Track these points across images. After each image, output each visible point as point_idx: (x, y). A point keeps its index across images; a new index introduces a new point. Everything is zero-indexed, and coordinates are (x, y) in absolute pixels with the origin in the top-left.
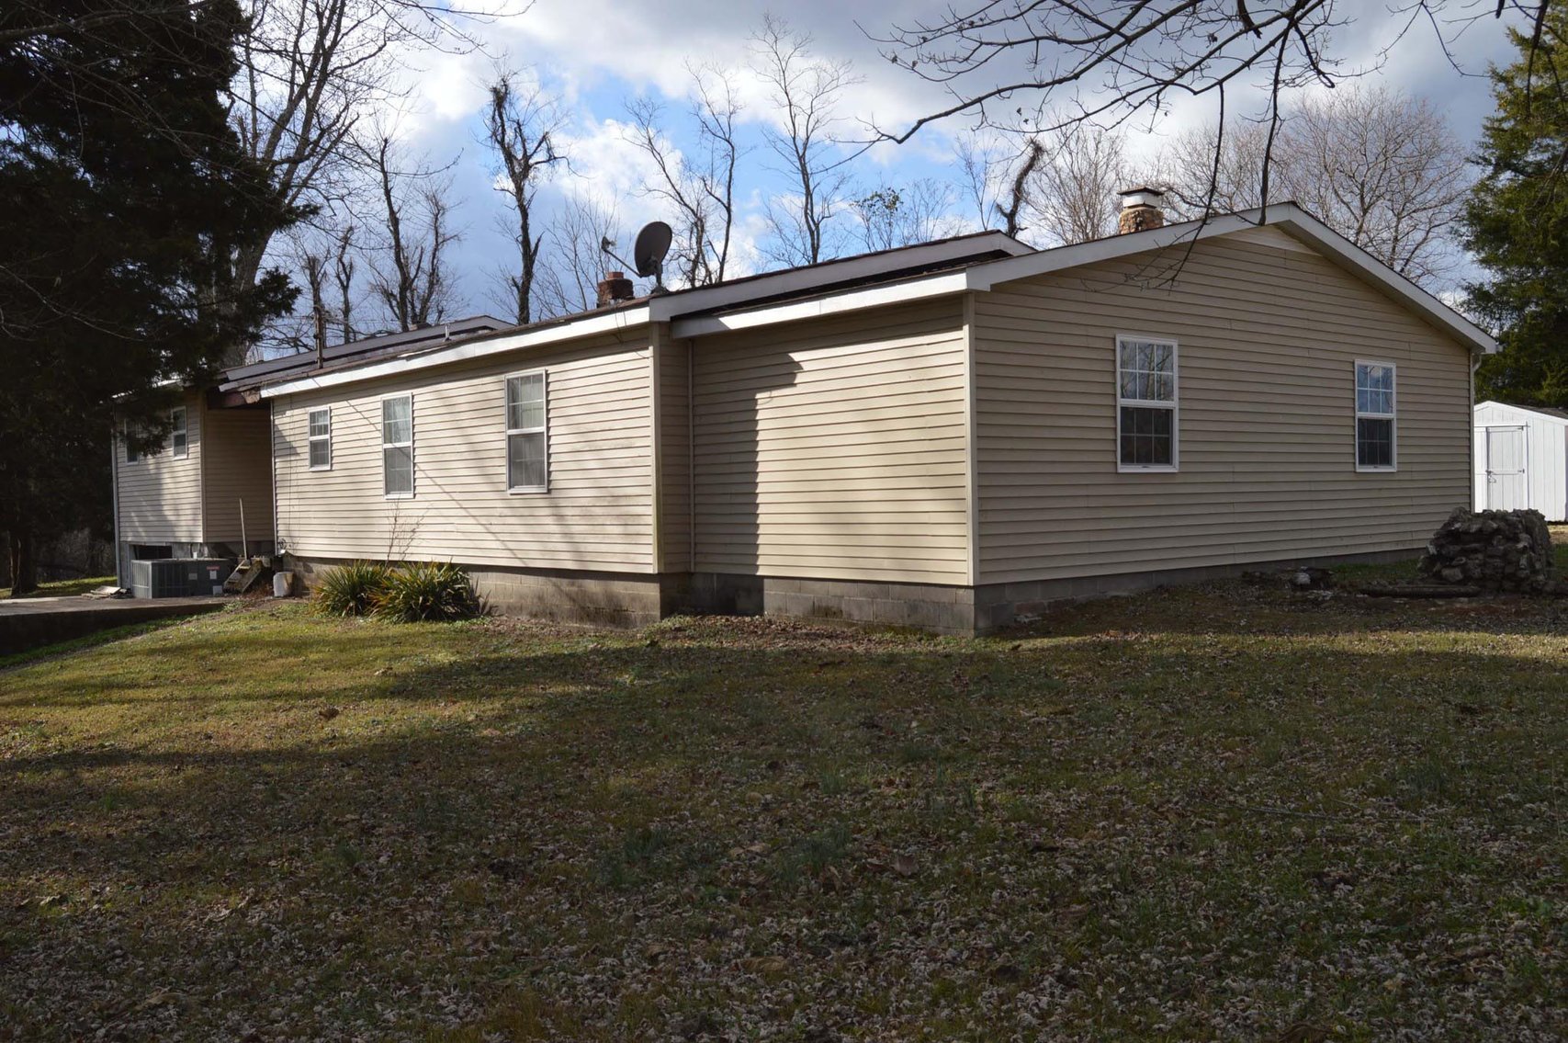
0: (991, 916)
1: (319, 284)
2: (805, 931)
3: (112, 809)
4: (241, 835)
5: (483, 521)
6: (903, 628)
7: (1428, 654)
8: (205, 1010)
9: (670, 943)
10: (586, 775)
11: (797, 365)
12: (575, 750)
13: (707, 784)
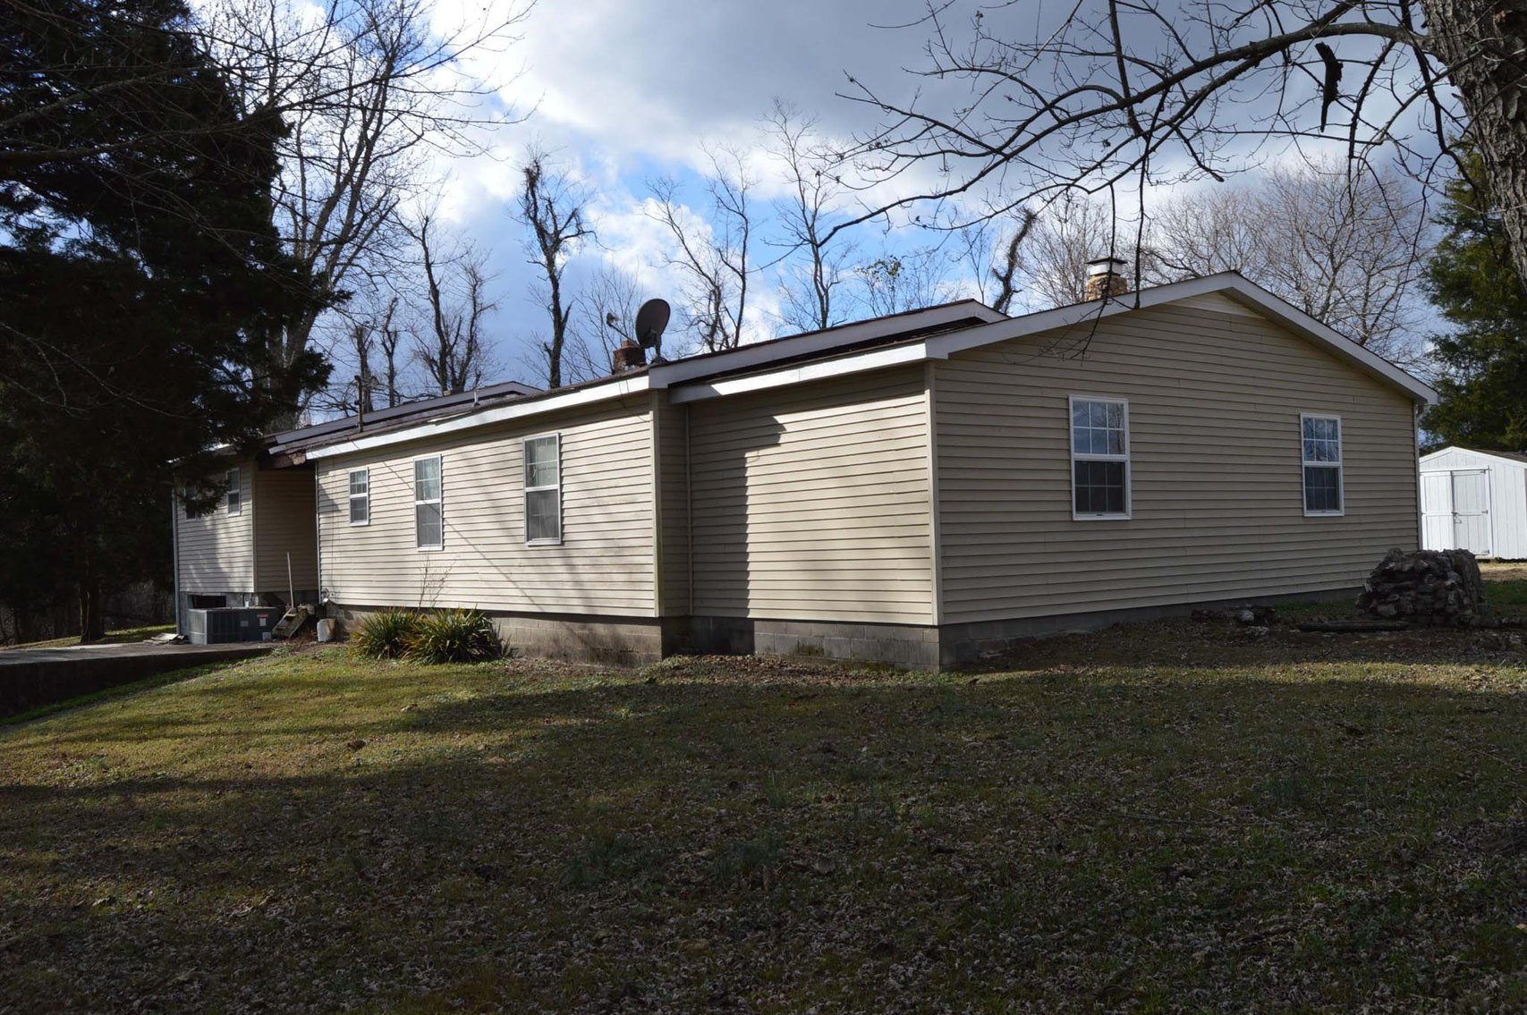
0: (885, 905)
1: (366, 351)
2: (728, 918)
3: (159, 828)
4: (268, 848)
5: (504, 570)
6: (877, 664)
7: (1341, 683)
8: (223, 985)
9: (615, 929)
10: (570, 794)
11: (781, 427)
12: (566, 774)
13: (673, 802)
